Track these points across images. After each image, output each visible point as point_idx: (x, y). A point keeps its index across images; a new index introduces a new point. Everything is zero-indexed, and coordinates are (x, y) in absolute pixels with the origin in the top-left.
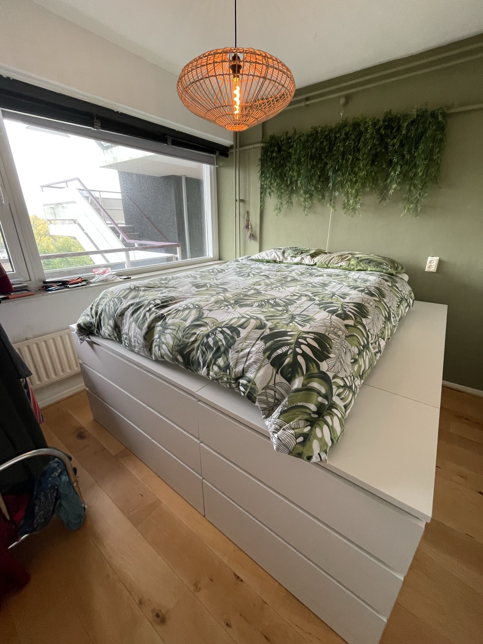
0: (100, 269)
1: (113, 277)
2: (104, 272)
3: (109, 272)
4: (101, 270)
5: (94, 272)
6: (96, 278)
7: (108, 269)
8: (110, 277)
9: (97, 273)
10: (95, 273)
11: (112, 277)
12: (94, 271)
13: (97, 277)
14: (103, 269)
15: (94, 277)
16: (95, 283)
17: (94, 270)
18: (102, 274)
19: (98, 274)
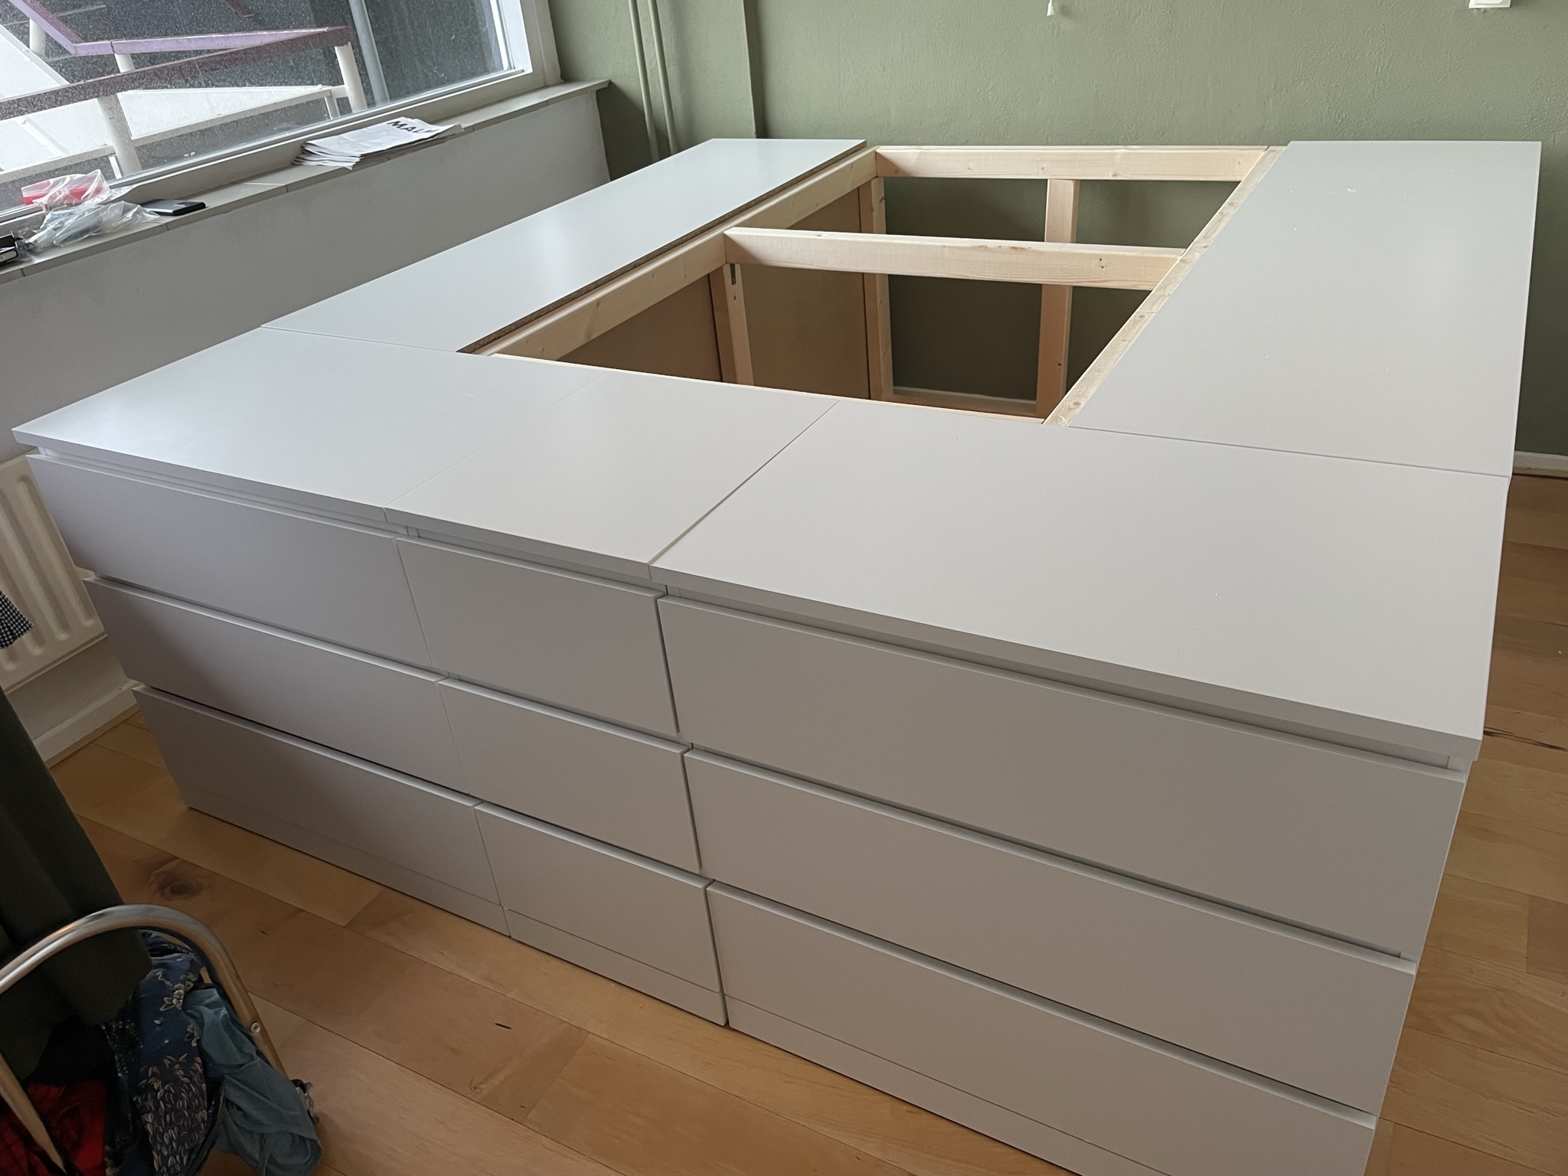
0: (52, 181)
1: (126, 210)
2: (77, 196)
3: (98, 191)
4: (61, 187)
5: (29, 201)
6: (51, 227)
7: (92, 179)
8: (112, 213)
9: (44, 200)
10: (37, 202)
11: (118, 212)
12: (25, 195)
13: (51, 220)
14: (68, 178)
15: (37, 223)
16: (52, 247)
17: (26, 192)
18: (70, 205)
19: (49, 208)
